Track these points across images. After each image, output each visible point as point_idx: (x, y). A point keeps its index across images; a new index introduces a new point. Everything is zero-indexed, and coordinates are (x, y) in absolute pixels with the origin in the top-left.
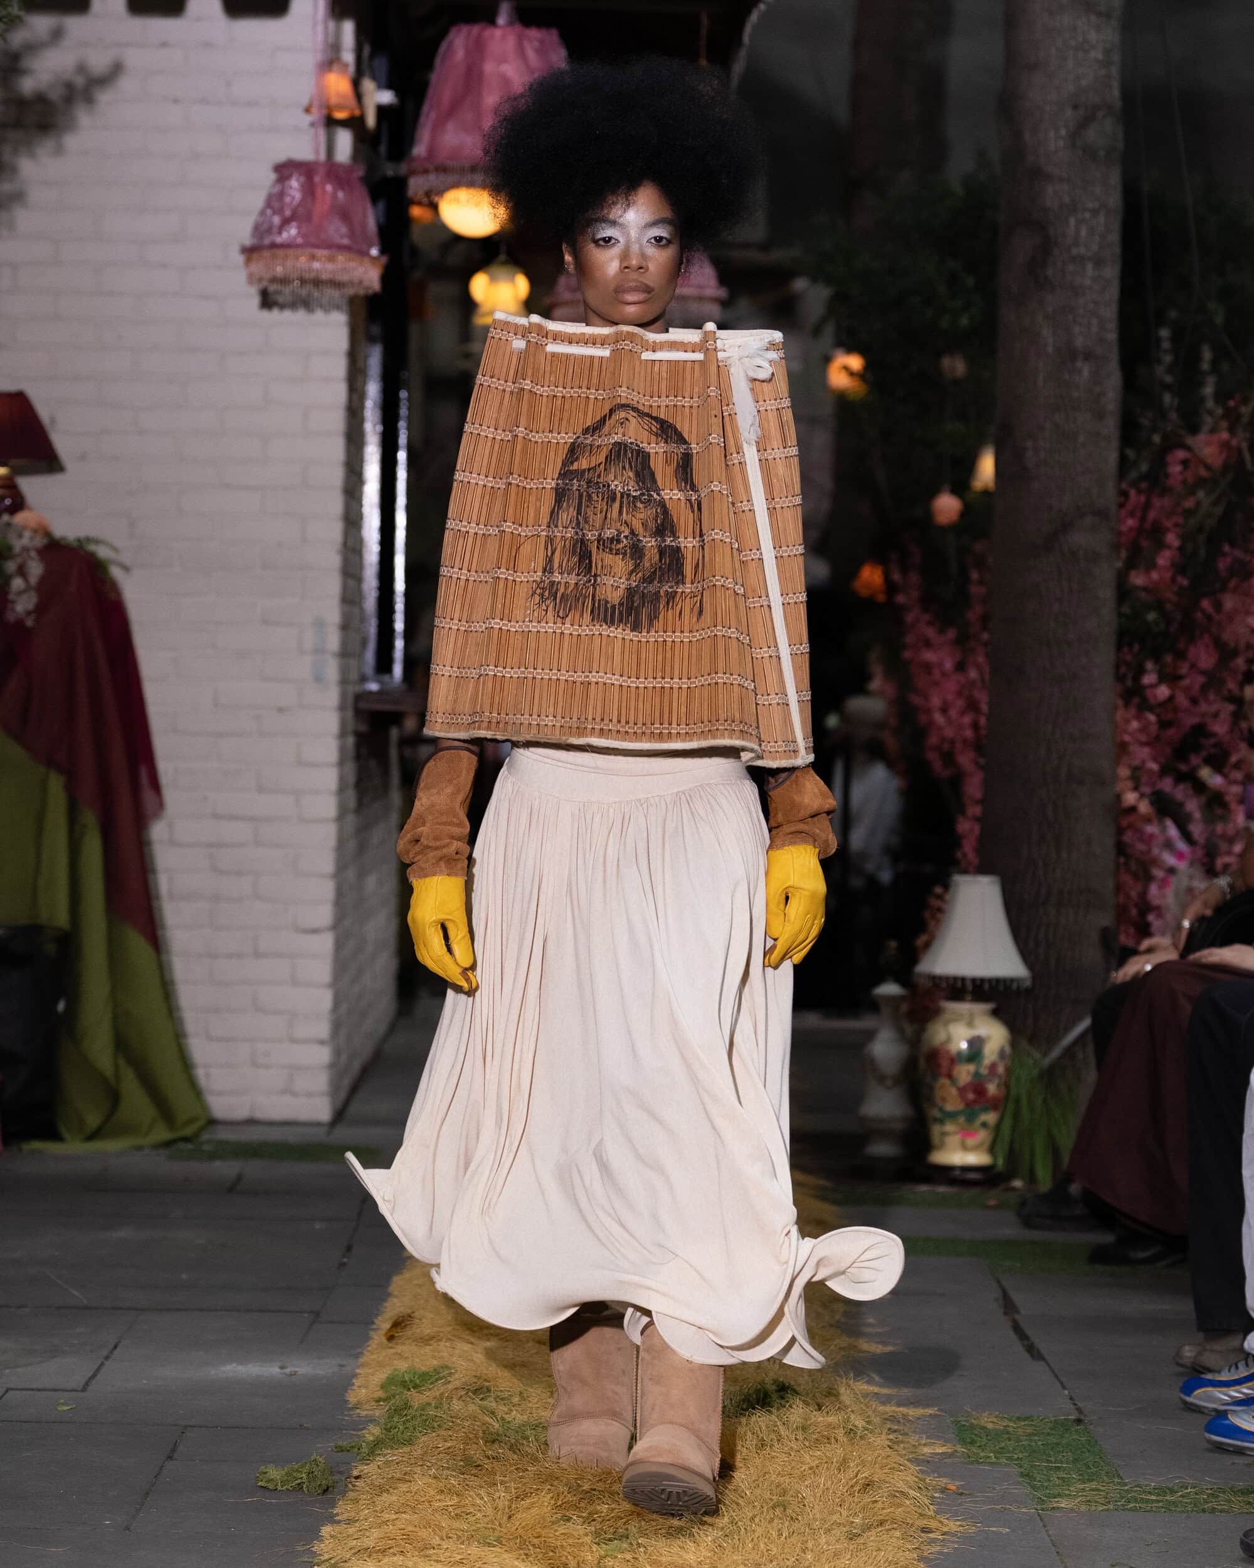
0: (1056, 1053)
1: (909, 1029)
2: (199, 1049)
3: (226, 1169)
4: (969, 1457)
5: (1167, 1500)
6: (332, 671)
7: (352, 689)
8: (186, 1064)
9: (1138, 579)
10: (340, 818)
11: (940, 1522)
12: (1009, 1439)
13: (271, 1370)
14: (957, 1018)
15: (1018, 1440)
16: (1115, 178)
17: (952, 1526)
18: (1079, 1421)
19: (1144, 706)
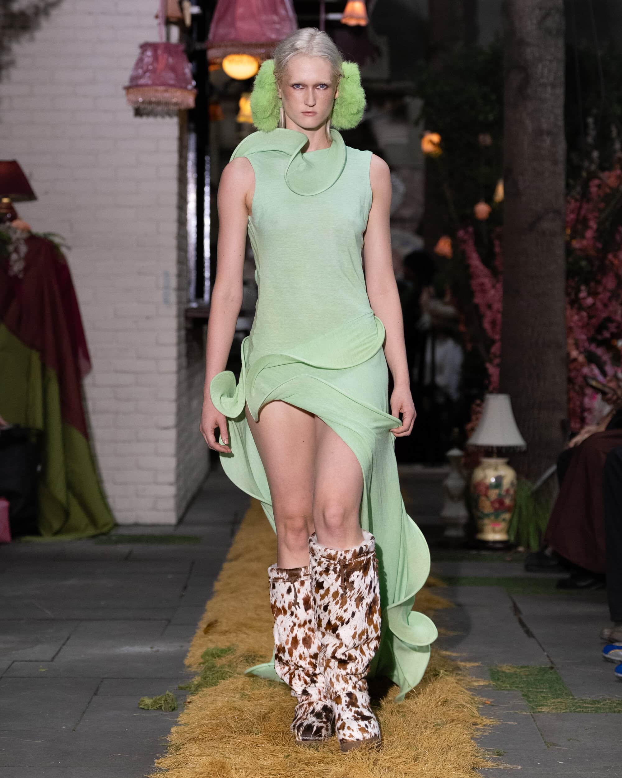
0: (539, 483)
1: (465, 472)
2: (110, 489)
3: (123, 548)
4: (496, 687)
5: (596, 707)
6: (173, 297)
7: (184, 307)
8: (103, 496)
9: (576, 244)
10: (179, 371)
11: (482, 720)
12: (517, 677)
13: (145, 649)
14: (489, 466)
15: (521, 678)
16: (561, 43)
17: (488, 721)
18: (552, 668)
19: (581, 308)
